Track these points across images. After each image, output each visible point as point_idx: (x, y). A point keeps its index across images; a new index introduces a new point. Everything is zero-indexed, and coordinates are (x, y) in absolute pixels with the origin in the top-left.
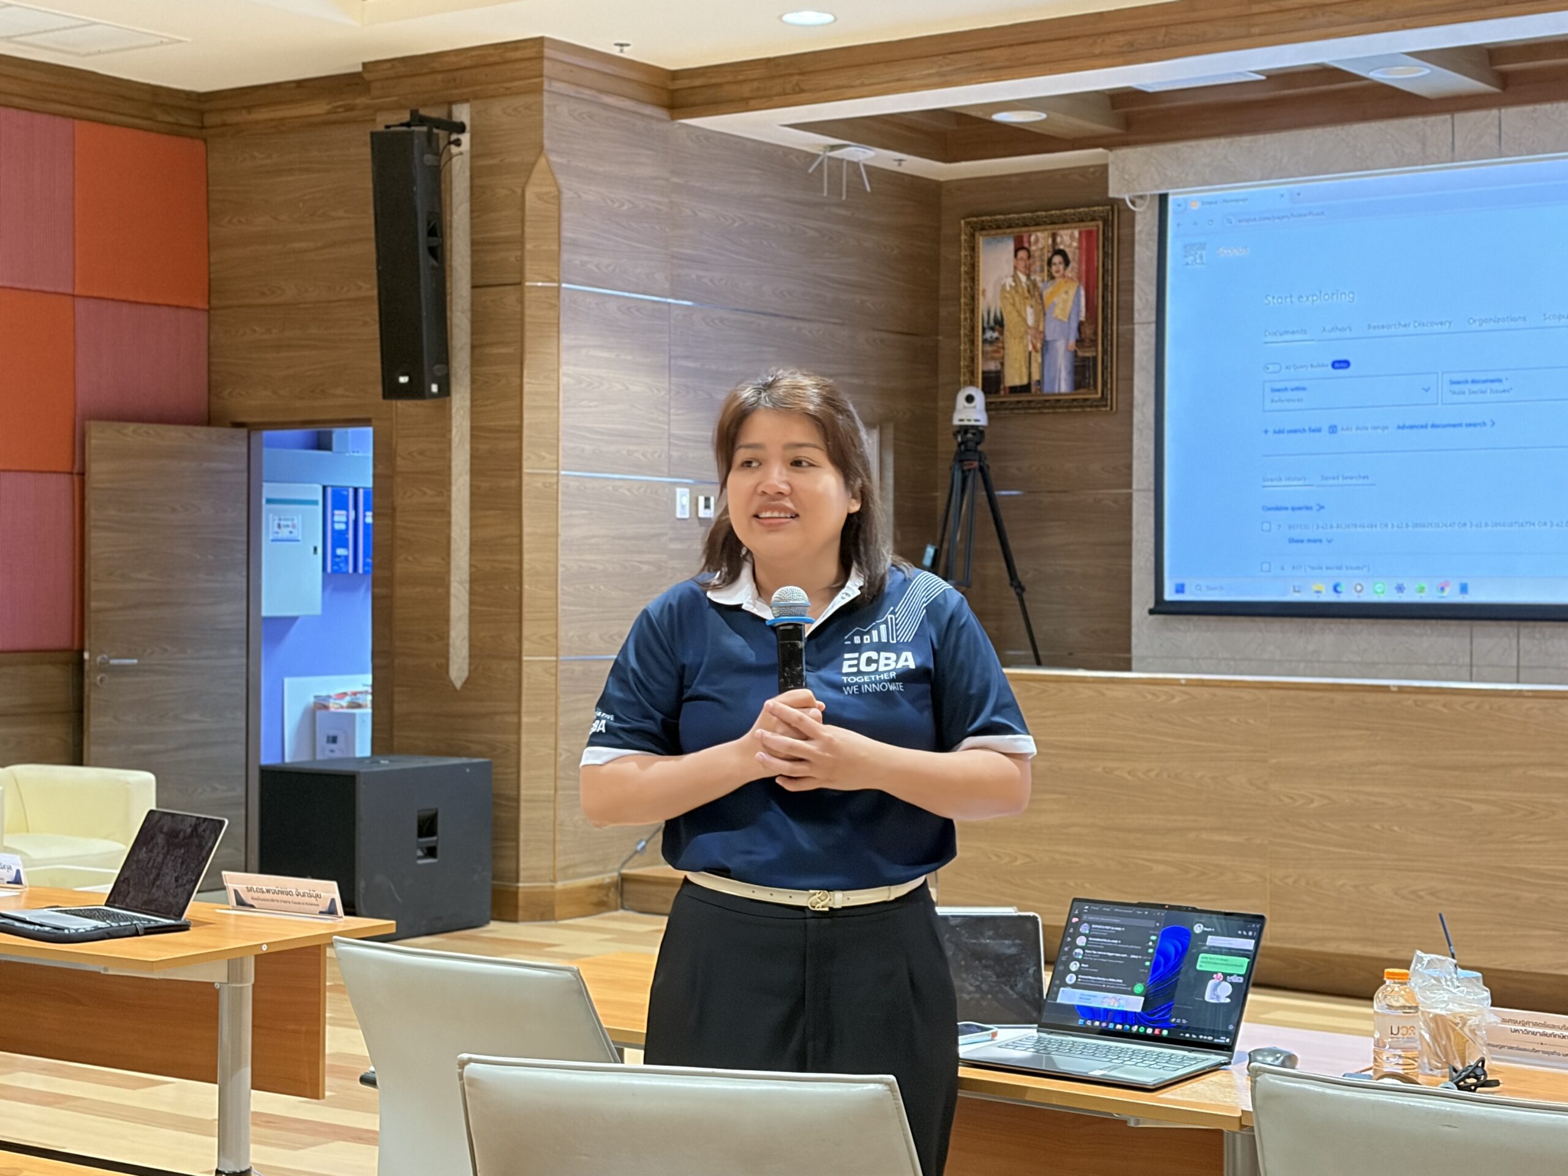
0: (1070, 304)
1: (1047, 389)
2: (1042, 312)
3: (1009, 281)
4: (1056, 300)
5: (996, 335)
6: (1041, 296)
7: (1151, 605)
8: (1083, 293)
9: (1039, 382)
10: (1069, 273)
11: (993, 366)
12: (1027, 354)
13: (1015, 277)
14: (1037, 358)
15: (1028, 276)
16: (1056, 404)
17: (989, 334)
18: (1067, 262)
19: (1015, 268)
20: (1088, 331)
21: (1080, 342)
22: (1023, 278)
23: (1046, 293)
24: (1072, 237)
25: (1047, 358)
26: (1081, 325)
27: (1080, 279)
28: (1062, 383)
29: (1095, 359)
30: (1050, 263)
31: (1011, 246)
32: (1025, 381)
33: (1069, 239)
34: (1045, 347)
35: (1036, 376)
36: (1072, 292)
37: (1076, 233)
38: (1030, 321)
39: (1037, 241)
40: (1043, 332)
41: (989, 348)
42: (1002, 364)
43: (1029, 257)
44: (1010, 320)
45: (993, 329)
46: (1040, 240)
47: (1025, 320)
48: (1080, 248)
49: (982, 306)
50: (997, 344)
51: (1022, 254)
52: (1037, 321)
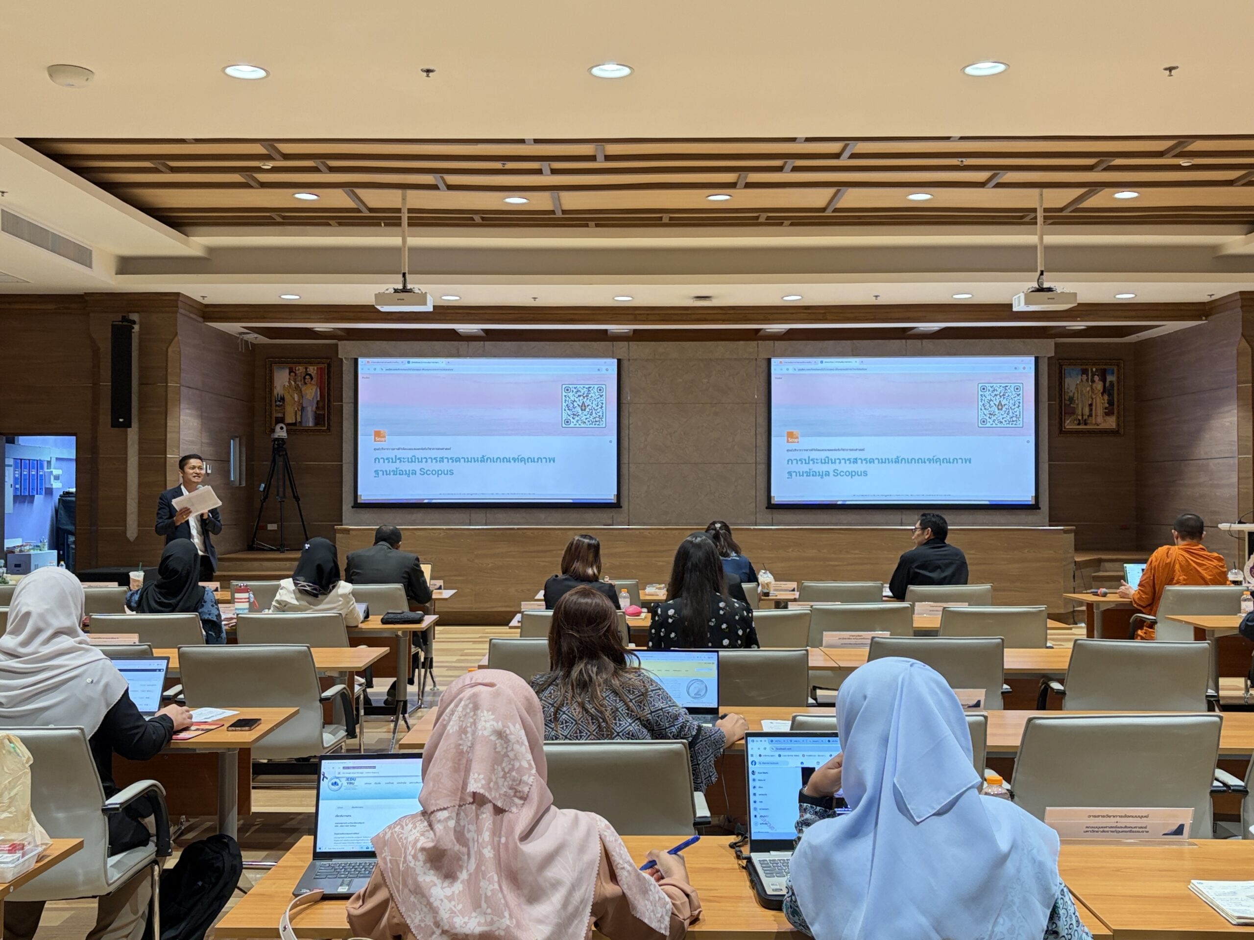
0: (313, 394)
1: (304, 424)
2: (301, 396)
3: (287, 384)
4: (307, 392)
6: (301, 390)
7: (352, 504)
8: (318, 390)
9: (300, 422)
10: (313, 382)
11: (280, 415)
12: (295, 411)
13: (289, 382)
14: (299, 413)
15: (295, 383)
16: (307, 431)
17: (278, 403)
18: (312, 378)
19: (289, 379)
20: (321, 404)
21: (317, 408)
22: (293, 383)
23: (303, 389)
24: (314, 369)
25: (304, 413)
26: (318, 402)
27: (317, 385)
28: (311, 423)
29: (324, 415)
30: (304, 378)
31: (287, 371)
32: (294, 421)
33: (312, 370)
34: (303, 409)
35: (299, 420)
36: (314, 390)
37: (316, 368)
38: (296, 399)
39: (299, 370)
40: (302, 404)
41: (278, 408)
42: (284, 415)
43: (296, 375)
44: (288, 398)
45: (280, 401)
46: (300, 369)
47: (294, 399)
48: (317, 373)
49: (275, 393)
50: (283, 407)
51: (292, 374)
52: (299, 399)
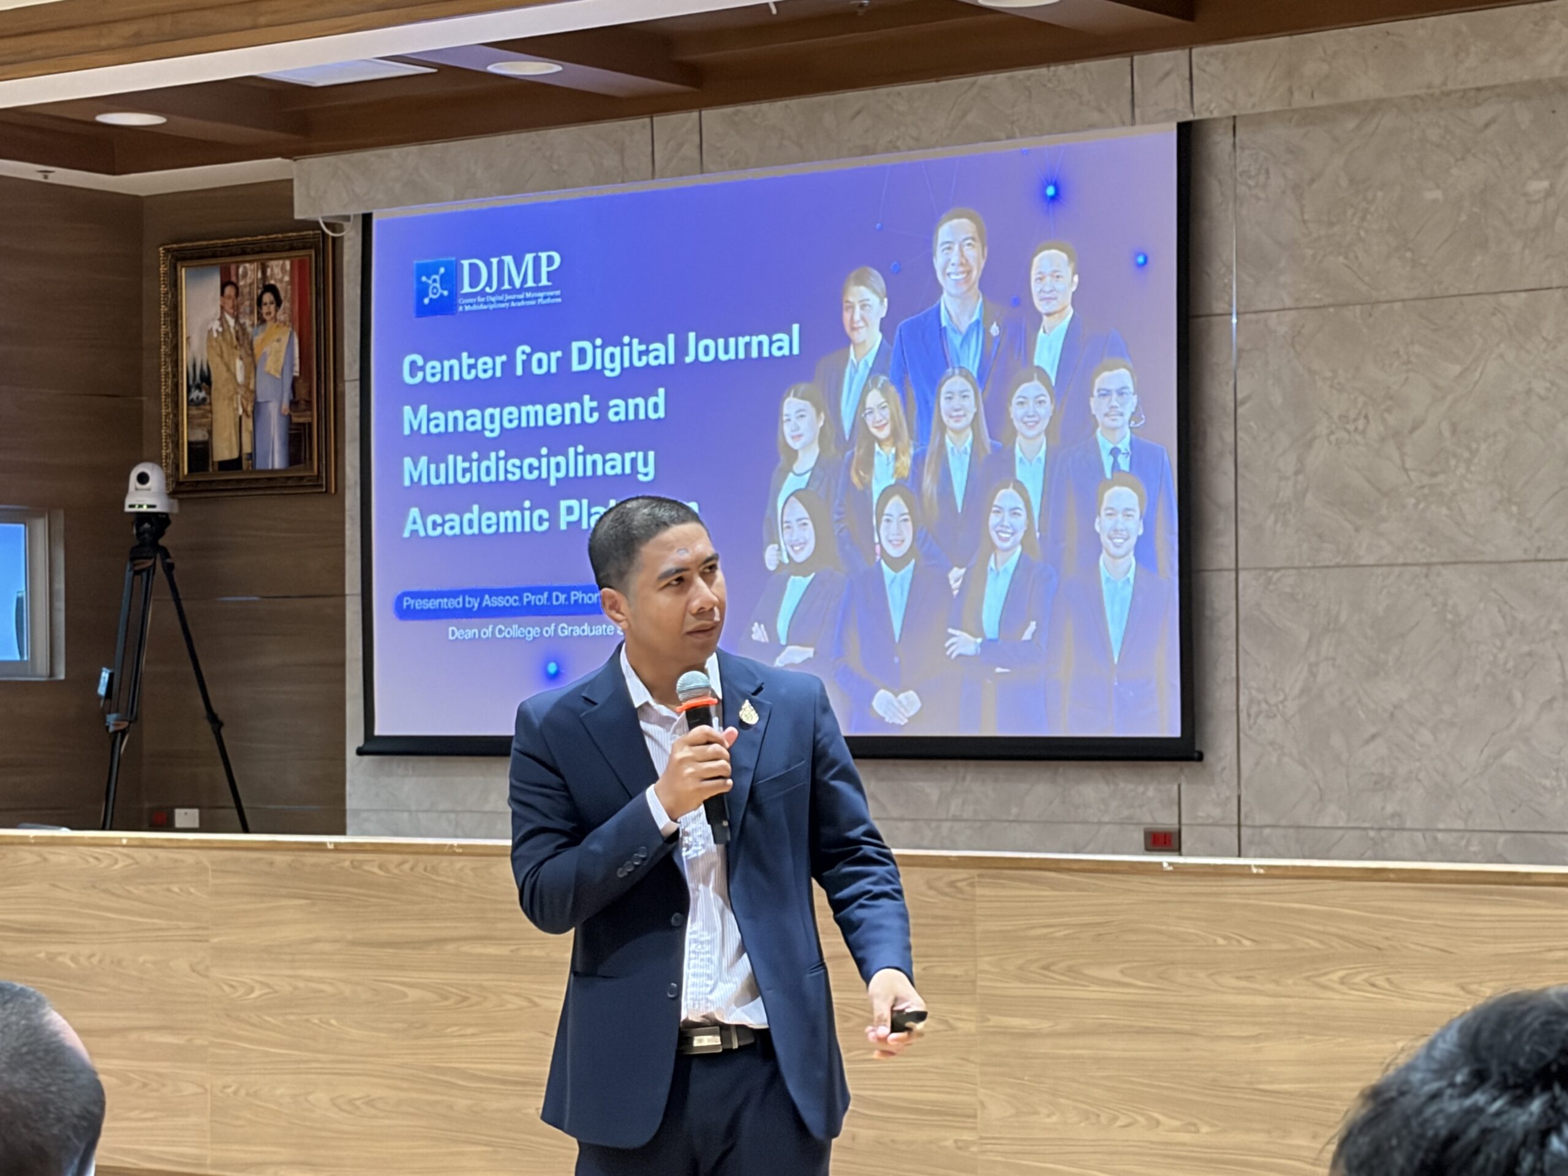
1: (259, 466)
3: (216, 326)
5: (202, 395)
7: (361, 742)
8: (296, 341)
10: (281, 316)
11: (200, 435)
12: (238, 420)
13: (222, 320)
14: (248, 424)
15: (237, 319)
16: (270, 483)
17: (195, 394)
18: (278, 302)
19: (222, 308)
21: (294, 404)
22: (231, 322)
23: (257, 340)
24: (283, 268)
25: (258, 425)
26: (295, 380)
27: (292, 323)
28: (277, 460)
29: (310, 424)
30: (260, 302)
31: (216, 281)
32: (235, 455)
33: (280, 271)
34: (256, 411)
35: (247, 449)
36: (285, 339)
38: (240, 378)
39: (245, 275)
40: (254, 392)
41: (194, 412)
42: (210, 433)
43: (237, 294)
44: (218, 376)
45: (199, 387)
46: (248, 273)
47: (234, 376)
48: (291, 282)
49: (186, 357)
50: (206, 406)
51: (229, 290)
52: (247, 377)
